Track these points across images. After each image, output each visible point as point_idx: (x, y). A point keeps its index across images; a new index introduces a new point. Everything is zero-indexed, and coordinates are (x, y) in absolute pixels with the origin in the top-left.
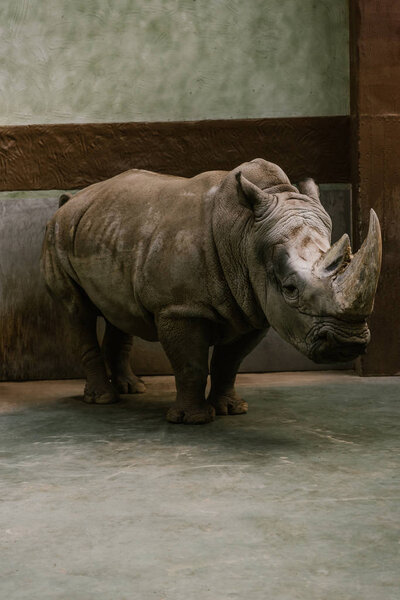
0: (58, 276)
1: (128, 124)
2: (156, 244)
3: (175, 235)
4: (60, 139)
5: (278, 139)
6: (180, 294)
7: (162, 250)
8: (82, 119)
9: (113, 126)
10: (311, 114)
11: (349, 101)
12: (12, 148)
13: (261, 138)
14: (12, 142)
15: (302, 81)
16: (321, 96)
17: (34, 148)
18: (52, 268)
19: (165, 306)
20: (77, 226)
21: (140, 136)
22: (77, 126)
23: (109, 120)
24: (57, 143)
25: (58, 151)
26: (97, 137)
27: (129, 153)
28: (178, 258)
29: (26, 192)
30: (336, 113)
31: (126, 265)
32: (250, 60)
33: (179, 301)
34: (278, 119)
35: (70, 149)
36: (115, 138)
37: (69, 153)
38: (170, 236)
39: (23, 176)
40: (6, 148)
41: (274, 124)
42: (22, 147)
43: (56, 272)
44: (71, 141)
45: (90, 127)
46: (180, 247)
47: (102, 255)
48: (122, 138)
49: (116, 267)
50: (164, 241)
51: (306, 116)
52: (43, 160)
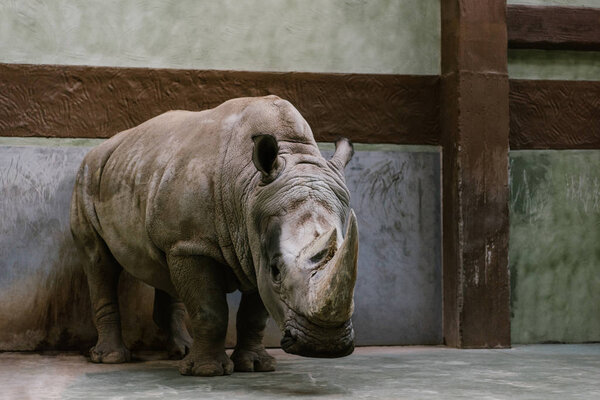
0: (81, 220)
1: (208, 71)
2: (168, 173)
3: (187, 164)
4: (132, 84)
5: (367, 96)
6: (188, 229)
7: (174, 179)
8: (157, 63)
9: (192, 73)
10: (402, 72)
11: (440, 60)
12: (76, 91)
13: (350, 94)
14: (78, 84)
15: (392, 37)
16: (412, 53)
17: (102, 92)
18: (77, 210)
19: (174, 242)
20: (103, 167)
21: (221, 85)
22: (152, 70)
23: (188, 66)
24: (129, 87)
25: (130, 96)
26: (174, 83)
27: (208, 103)
28: (187, 188)
29: (91, 140)
30: (427, 72)
31: (142, 199)
32: (339, 12)
33: (186, 237)
34: (367, 75)
35: (143, 95)
36: (194, 85)
37: (142, 99)
38: (182, 164)
39: (90, 123)
40: (71, 90)
41: (363, 80)
42: (89, 90)
43: (80, 215)
44: (145, 87)
45: (166, 73)
46: (190, 177)
47: (122, 193)
48: (201, 86)
49: (134, 204)
50: (176, 170)
51: (396, 73)
52: (112, 106)
